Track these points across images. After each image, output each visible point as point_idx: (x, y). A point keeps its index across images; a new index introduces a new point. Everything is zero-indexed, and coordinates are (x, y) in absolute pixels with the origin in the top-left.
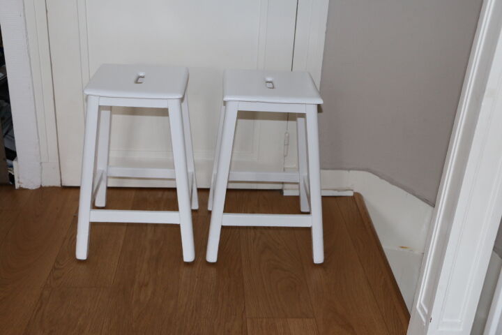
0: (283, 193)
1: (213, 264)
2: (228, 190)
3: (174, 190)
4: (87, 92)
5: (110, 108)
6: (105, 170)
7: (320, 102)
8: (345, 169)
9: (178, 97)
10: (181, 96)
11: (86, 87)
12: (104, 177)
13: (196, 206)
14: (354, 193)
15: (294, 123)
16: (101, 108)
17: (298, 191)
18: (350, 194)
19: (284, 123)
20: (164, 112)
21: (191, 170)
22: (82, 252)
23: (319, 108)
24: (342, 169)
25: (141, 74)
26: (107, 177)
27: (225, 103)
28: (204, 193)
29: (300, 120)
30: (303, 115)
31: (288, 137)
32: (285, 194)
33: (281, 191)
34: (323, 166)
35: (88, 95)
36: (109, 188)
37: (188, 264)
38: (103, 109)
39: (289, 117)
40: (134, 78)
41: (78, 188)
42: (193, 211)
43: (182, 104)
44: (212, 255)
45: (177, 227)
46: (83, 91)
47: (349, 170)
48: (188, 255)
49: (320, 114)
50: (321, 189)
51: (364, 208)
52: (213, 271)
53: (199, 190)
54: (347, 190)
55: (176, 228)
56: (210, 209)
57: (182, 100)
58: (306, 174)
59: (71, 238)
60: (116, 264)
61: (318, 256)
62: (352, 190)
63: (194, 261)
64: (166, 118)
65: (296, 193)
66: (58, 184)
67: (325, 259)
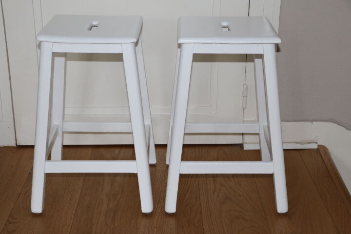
0: (243, 148)
1: (172, 214)
2: (184, 146)
3: (132, 147)
4: (40, 39)
5: (64, 55)
6: (61, 125)
7: (278, 41)
8: (308, 121)
9: (132, 41)
10: (135, 40)
11: (39, 35)
12: (60, 132)
13: (153, 161)
14: (318, 146)
15: (252, 64)
16: (55, 55)
17: (258, 145)
18: (315, 146)
19: (242, 65)
20: (118, 57)
21: (148, 122)
22: (37, 206)
23: (278, 49)
24: (304, 121)
25: (95, 23)
26: (63, 133)
27: (180, 46)
28: (161, 148)
29: (258, 61)
30: (260, 56)
31: (247, 88)
32: (245, 148)
33: (241, 146)
34: (284, 119)
35: (40, 42)
36: (64, 147)
37: (146, 215)
38: (57, 56)
39: (247, 58)
40: (88, 26)
41: (32, 147)
42: (151, 166)
43: (136, 48)
44: (171, 206)
45: (135, 176)
46: (36, 38)
47: (312, 121)
48: (147, 206)
49: (279, 53)
50: (283, 143)
51: (330, 159)
52: (172, 222)
53: (157, 146)
54: (310, 143)
55: (133, 178)
56: (167, 163)
57: (136, 44)
58: (267, 124)
59: (26, 194)
60: (73, 216)
61: (282, 206)
62: (317, 143)
63: (152, 213)
64: (120, 63)
65: (257, 147)
66: (13, 144)
67: (289, 209)
